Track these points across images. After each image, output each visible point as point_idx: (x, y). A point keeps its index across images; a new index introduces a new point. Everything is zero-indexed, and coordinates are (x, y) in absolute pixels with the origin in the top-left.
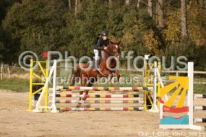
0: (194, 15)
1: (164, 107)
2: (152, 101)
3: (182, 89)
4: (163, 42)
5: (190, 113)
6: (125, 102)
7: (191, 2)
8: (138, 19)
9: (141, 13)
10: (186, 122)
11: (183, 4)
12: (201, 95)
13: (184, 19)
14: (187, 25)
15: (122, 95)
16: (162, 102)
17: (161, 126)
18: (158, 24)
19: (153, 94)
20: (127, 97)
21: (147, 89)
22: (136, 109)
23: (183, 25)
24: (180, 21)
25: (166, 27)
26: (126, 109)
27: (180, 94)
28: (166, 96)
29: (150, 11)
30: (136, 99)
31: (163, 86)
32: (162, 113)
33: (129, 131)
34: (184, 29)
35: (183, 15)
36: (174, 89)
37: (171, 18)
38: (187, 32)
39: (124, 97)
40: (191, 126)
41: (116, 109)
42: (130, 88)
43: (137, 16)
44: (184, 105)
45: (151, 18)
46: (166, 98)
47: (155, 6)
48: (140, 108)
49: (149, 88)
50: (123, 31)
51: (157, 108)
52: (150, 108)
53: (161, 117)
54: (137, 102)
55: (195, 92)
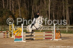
0: (23, 11)
1: (15, 36)
2: (12, 35)
3: (20, 31)
4: (14, 18)
5: (22, 38)
6: (4, 35)
7: (22, 7)
8: (7, 12)
9: (8, 10)
10: (21, 40)
11: (19, 8)
12: (25, 33)
13: (20, 12)
14: (21, 14)
15: (3, 34)
16: (15, 35)
17: (15, 42)
18: (13, 13)
19: (12, 33)
20: (5, 34)
21: (10, 31)
22: (7, 37)
23: (20, 13)
24: (19, 12)
25: (15, 14)
26: (4, 37)
27: (20, 32)
28: (16, 33)
29: (10, 10)
30: (7, 34)
31: (15, 30)
32: (15, 38)
33: (5, 43)
34: (20, 15)
35: (20, 11)
36: (18, 31)
37: (16, 12)
38: (21, 15)
39: (4, 34)
40: (23, 41)
41: (2, 37)
42: (6, 31)
43: (7, 11)
44: (21, 36)
45: (11, 12)
46: (16, 34)
47: (12, 8)
48: (8, 37)
49: (11, 31)
50: (3, 15)
51: (13, 37)
52: (11, 37)
53: (15, 39)
54: (8, 35)
55: (24, 32)
